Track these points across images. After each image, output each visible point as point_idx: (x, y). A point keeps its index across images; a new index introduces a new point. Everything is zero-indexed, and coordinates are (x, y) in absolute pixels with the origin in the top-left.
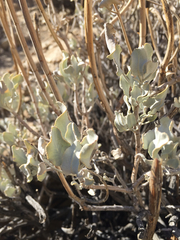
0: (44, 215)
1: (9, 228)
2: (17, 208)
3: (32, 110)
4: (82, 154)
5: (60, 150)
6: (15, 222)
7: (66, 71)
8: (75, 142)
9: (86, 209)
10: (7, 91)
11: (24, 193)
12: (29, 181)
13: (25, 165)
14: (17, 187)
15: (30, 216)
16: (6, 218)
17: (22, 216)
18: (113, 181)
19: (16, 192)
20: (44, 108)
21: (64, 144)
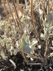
0: (15, 66)
1: (4, 69)
2: (6, 63)
3: (12, 33)
4: (32, 47)
5: (24, 45)
6: (6, 67)
7: (24, 21)
8: (29, 43)
9: (29, 64)
10: (5, 26)
11: (9, 59)
12: (11, 55)
13: (11, 50)
14: (7, 57)
15: (10, 66)
16: (3, 66)
17: (8, 65)
18: (38, 55)
19: (6, 58)
20: (15, 32)
21: (25, 43)
